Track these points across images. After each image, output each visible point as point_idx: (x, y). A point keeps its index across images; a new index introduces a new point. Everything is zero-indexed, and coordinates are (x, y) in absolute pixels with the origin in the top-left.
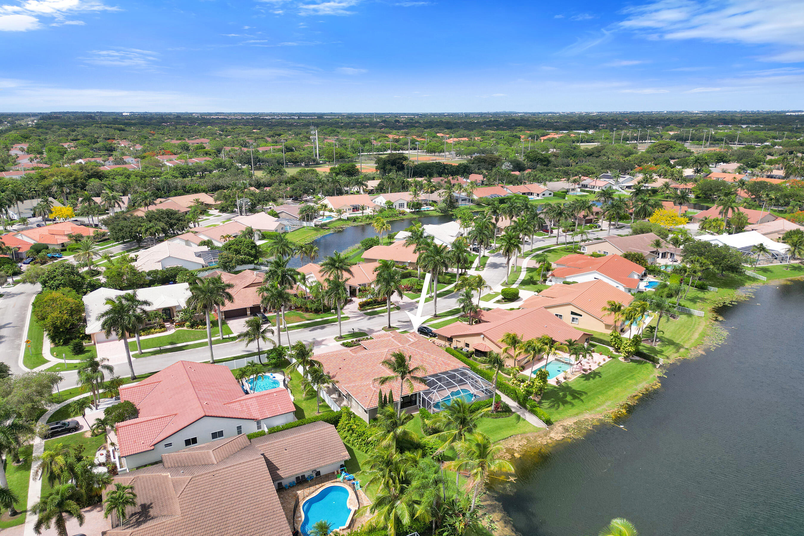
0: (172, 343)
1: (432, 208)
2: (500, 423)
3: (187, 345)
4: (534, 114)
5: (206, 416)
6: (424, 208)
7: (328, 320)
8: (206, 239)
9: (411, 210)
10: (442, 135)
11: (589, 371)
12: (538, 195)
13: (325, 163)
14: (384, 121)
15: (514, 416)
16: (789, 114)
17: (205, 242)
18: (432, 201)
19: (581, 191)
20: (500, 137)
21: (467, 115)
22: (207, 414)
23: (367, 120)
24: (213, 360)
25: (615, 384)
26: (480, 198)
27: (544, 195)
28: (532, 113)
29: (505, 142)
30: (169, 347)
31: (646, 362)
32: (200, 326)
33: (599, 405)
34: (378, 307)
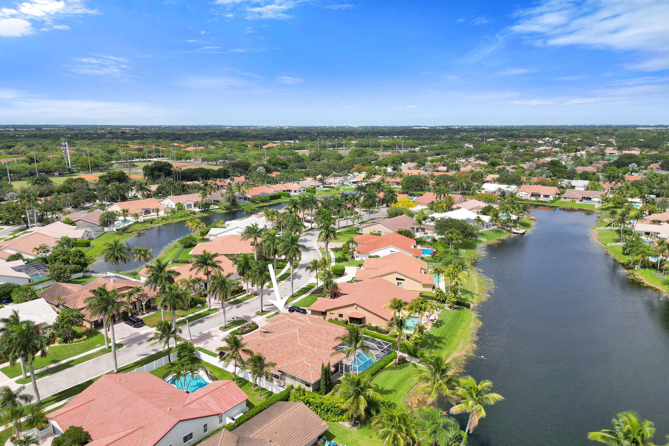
0: (54, 362)
1: (217, 207)
2: (406, 372)
3: (73, 361)
4: (240, 127)
5: (180, 421)
6: (212, 207)
7: (200, 314)
8: (14, 253)
9: (201, 210)
10: (177, 145)
11: (435, 321)
12: (295, 191)
13: (79, 172)
14: (111, 133)
15: (410, 365)
16: (415, 128)
17: (14, 256)
18: (214, 201)
19: (324, 187)
20: (231, 146)
21: (184, 128)
22: (181, 419)
23: (92, 132)
24: (117, 369)
25: (457, 327)
26: (254, 196)
27: (300, 191)
28: (239, 126)
29: (238, 150)
30: (53, 366)
31: (463, 308)
32: (75, 340)
33: (458, 345)
34: (239, 296)
